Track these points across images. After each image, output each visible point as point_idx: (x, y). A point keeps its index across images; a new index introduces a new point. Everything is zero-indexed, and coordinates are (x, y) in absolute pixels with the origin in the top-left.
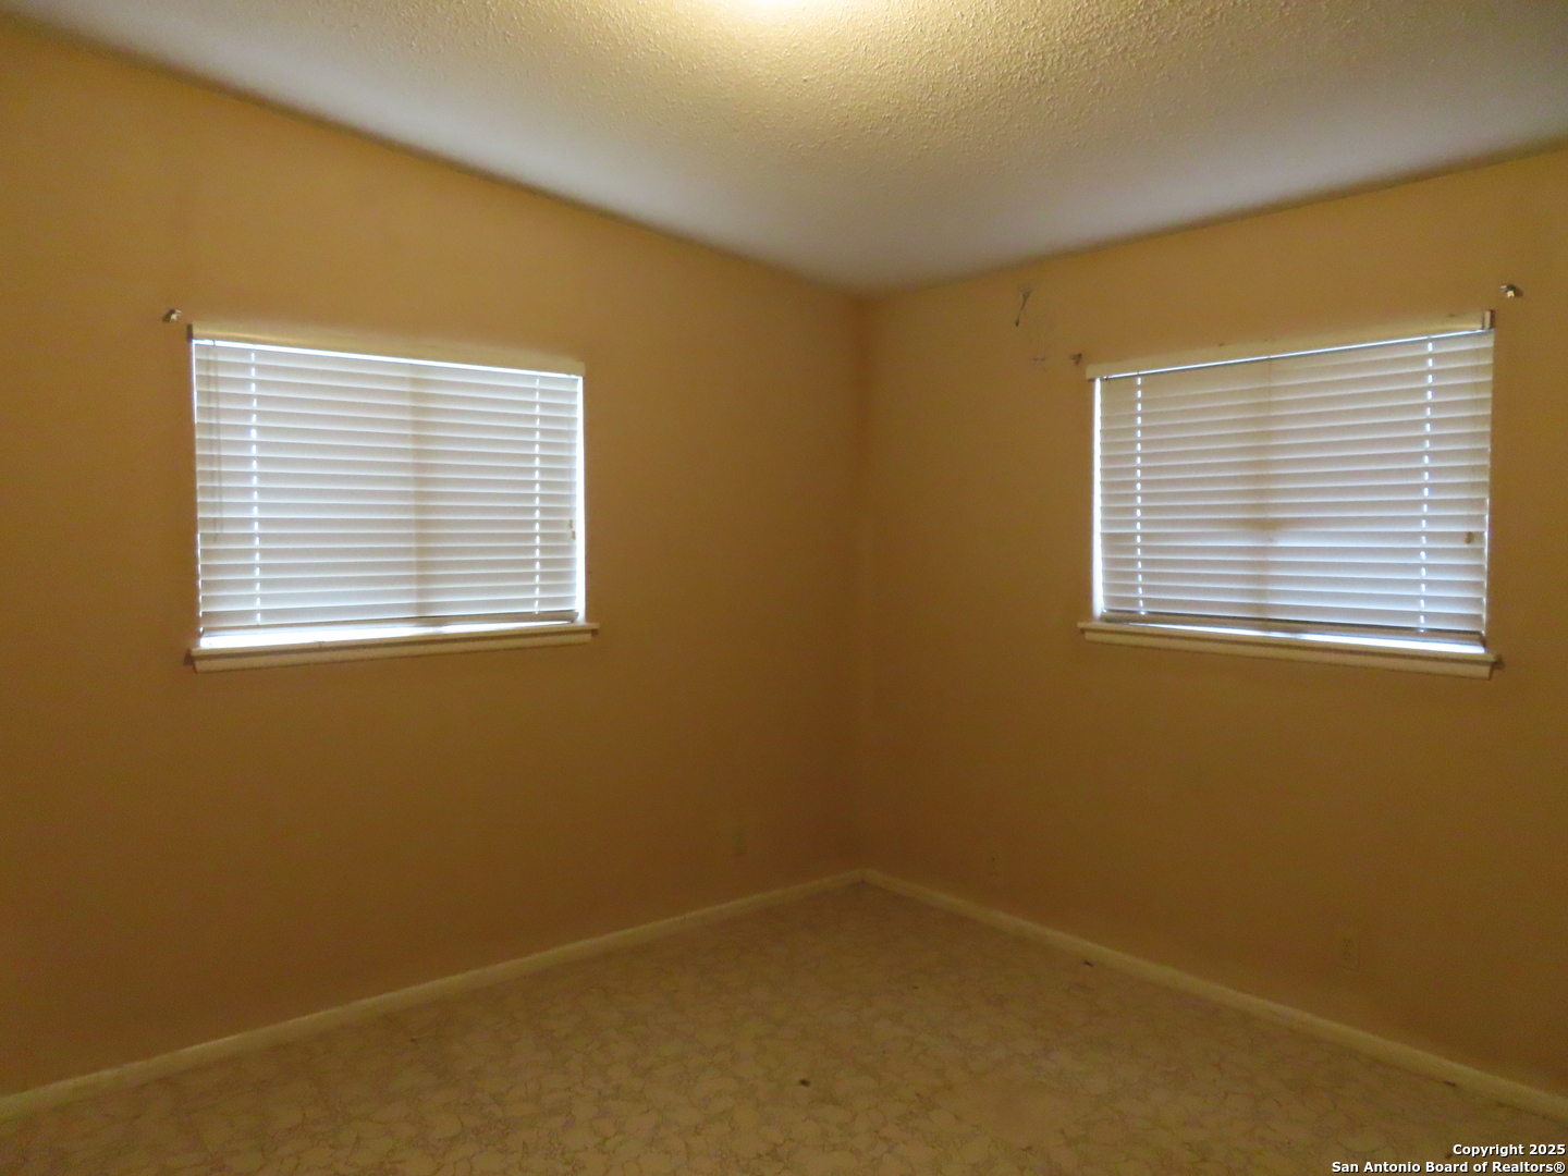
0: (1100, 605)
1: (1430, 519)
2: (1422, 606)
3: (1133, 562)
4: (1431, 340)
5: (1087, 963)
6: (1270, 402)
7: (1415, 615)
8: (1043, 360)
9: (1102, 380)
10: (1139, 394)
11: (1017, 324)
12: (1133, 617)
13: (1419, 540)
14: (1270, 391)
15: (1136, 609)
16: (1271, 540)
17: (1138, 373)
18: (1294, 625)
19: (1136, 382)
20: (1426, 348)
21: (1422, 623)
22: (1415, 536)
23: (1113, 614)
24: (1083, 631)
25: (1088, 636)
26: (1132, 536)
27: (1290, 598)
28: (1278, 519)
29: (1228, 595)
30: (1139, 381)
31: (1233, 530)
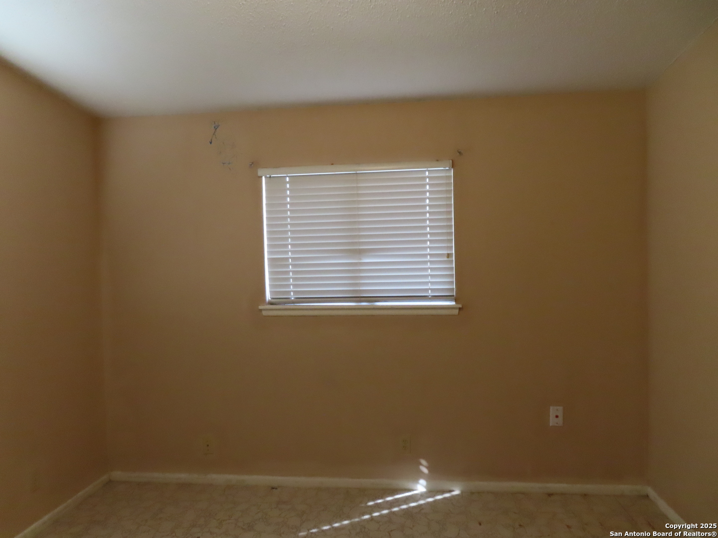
0: (268, 296)
1: (430, 248)
2: (430, 286)
3: (287, 273)
4: (428, 171)
5: (273, 488)
6: (357, 194)
7: (427, 290)
8: (229, 163)
9: (266, 177)
10: (288, 186)
11: (211, 143)
12: (287, 301)
13: (427, 257)
14: (358, 188)
15: (289, 297)
16: (360, 259)
17: (287, 175)
18: (372, 299)
19: (286, 179)
20: (425, 174)
21: (430, 293)
22: (425, 255)
23: (273, 300)
24: (261, 310)
25: (264, 313)
26: (287, 259)
27: (370, 286)
28: (363, 249)
29: (339, 287)
30: (288, 179)
31: (340, 255)
